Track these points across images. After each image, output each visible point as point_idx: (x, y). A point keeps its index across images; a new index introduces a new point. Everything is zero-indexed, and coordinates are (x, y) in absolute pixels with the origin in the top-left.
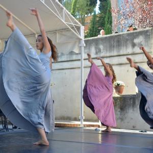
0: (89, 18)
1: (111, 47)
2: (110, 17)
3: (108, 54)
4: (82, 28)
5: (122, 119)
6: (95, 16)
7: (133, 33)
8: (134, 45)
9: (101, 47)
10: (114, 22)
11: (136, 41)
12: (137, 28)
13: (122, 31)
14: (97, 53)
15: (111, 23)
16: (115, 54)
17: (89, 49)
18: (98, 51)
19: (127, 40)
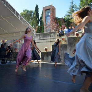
0: (37, 27)
1: (44, 37)
2: (43, 27)
3: (43, 39)
4: (35, 31)
5: (47, 59)
6: (39, 26)
8: (51, 36)
9: (41, 36)
10: (45, 29)
11: (51, 35)
13: (47, 32)
14: (39, 38)
15: (44, 29)
16: (45, 39)
17: (37, 37)
18: (40, 38)
19: (48, 34)
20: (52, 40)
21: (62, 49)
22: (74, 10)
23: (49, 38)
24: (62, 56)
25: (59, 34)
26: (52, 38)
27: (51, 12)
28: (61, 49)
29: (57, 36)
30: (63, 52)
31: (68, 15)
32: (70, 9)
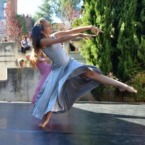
7: (5, 43)
8: (5, 51)
11: (7, 48)
12: (8, 40)
19: (1, 47)
20: (8, 59)
21: (26, 77)
22: (51, 5)
23: (3, 53)
24: (25, 88)
25: (22, 48)
26: (8, 54)
27: (9, 2)
28: (24, 77)
29: (17, 51)
30: (26, 81)
31: (40, 14)
32: (43, 3)
